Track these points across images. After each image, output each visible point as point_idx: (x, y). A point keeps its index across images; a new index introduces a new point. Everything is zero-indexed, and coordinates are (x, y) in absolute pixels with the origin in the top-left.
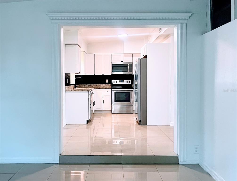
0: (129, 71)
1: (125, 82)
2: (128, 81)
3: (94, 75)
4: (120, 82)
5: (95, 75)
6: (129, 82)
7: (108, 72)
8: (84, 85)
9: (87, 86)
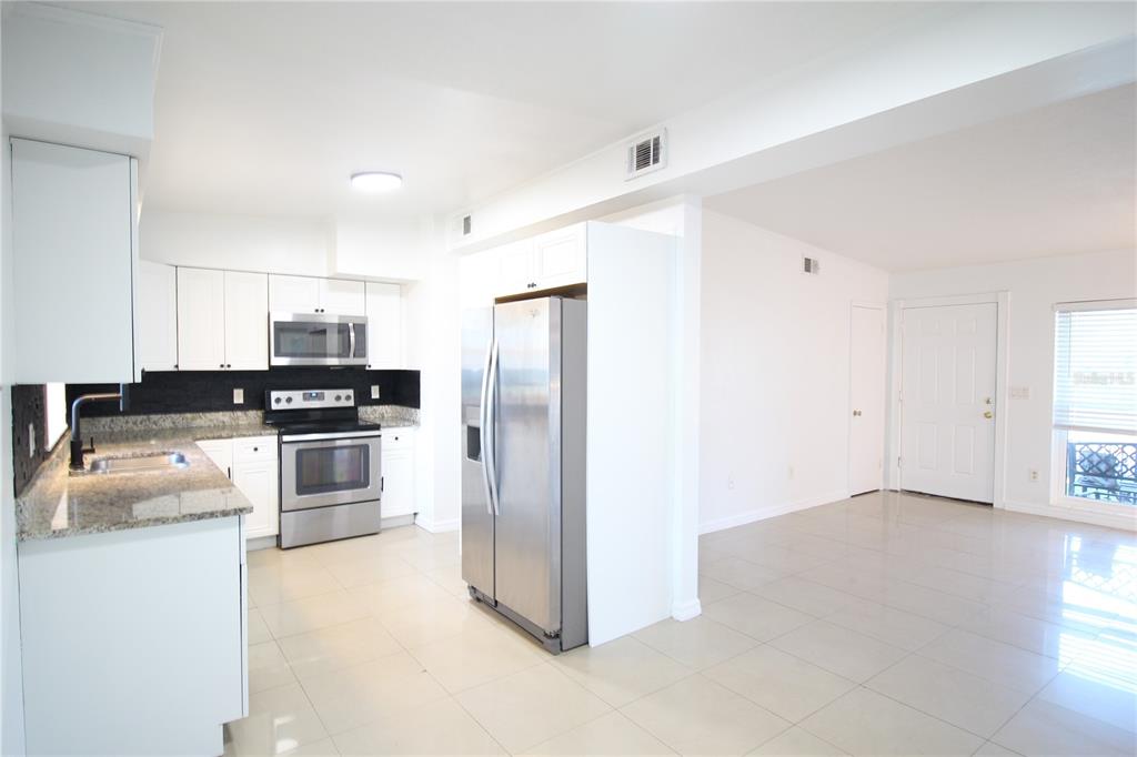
0: (352, 354)
1: (331, 399)
2: (343, 393)
3: (172, 369)
4: (306, 398)
5: (181, 369)
6: (348, 398)
7: (253, 355)
8: (109, 419)
9: (127, 422)
